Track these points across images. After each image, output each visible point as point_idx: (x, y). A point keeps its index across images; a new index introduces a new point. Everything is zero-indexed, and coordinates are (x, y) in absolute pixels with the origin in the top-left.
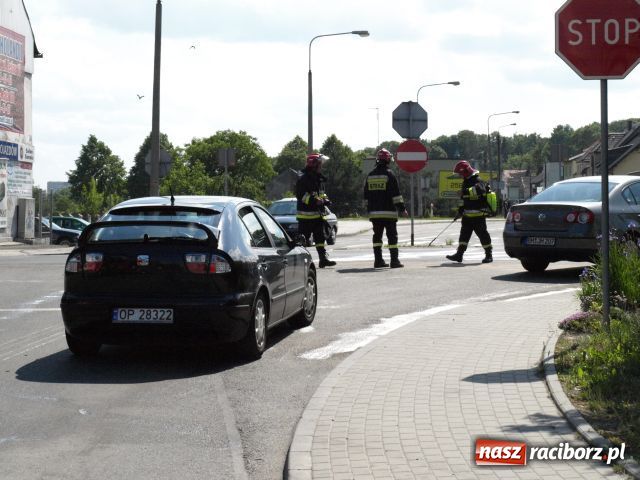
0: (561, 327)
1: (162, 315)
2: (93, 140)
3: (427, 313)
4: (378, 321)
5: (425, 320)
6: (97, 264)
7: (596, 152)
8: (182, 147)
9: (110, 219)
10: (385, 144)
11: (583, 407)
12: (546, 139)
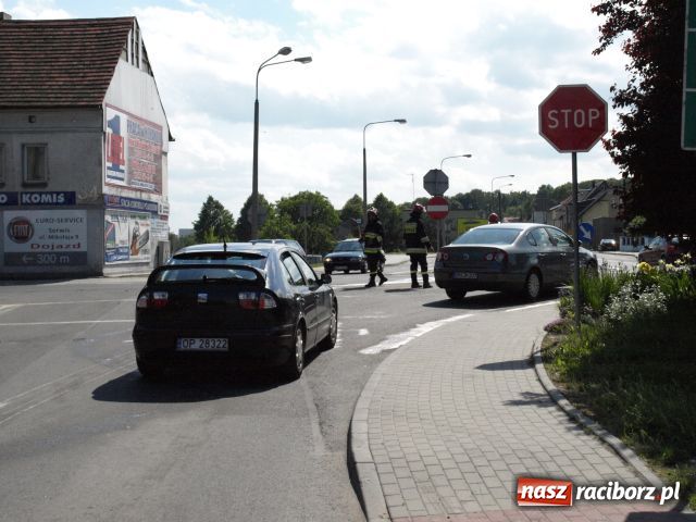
0: (546, 329)
1: (219, 344)
2: (210, 199)
3: (449, 320)
4: (415, 327)
5: (448, 325)
6: (162, 301)
7: (570, 204)
8: (274, 203)
9: (173, 263)
10: (419, 200)
11: (562, 387)
12: (534, 195)
